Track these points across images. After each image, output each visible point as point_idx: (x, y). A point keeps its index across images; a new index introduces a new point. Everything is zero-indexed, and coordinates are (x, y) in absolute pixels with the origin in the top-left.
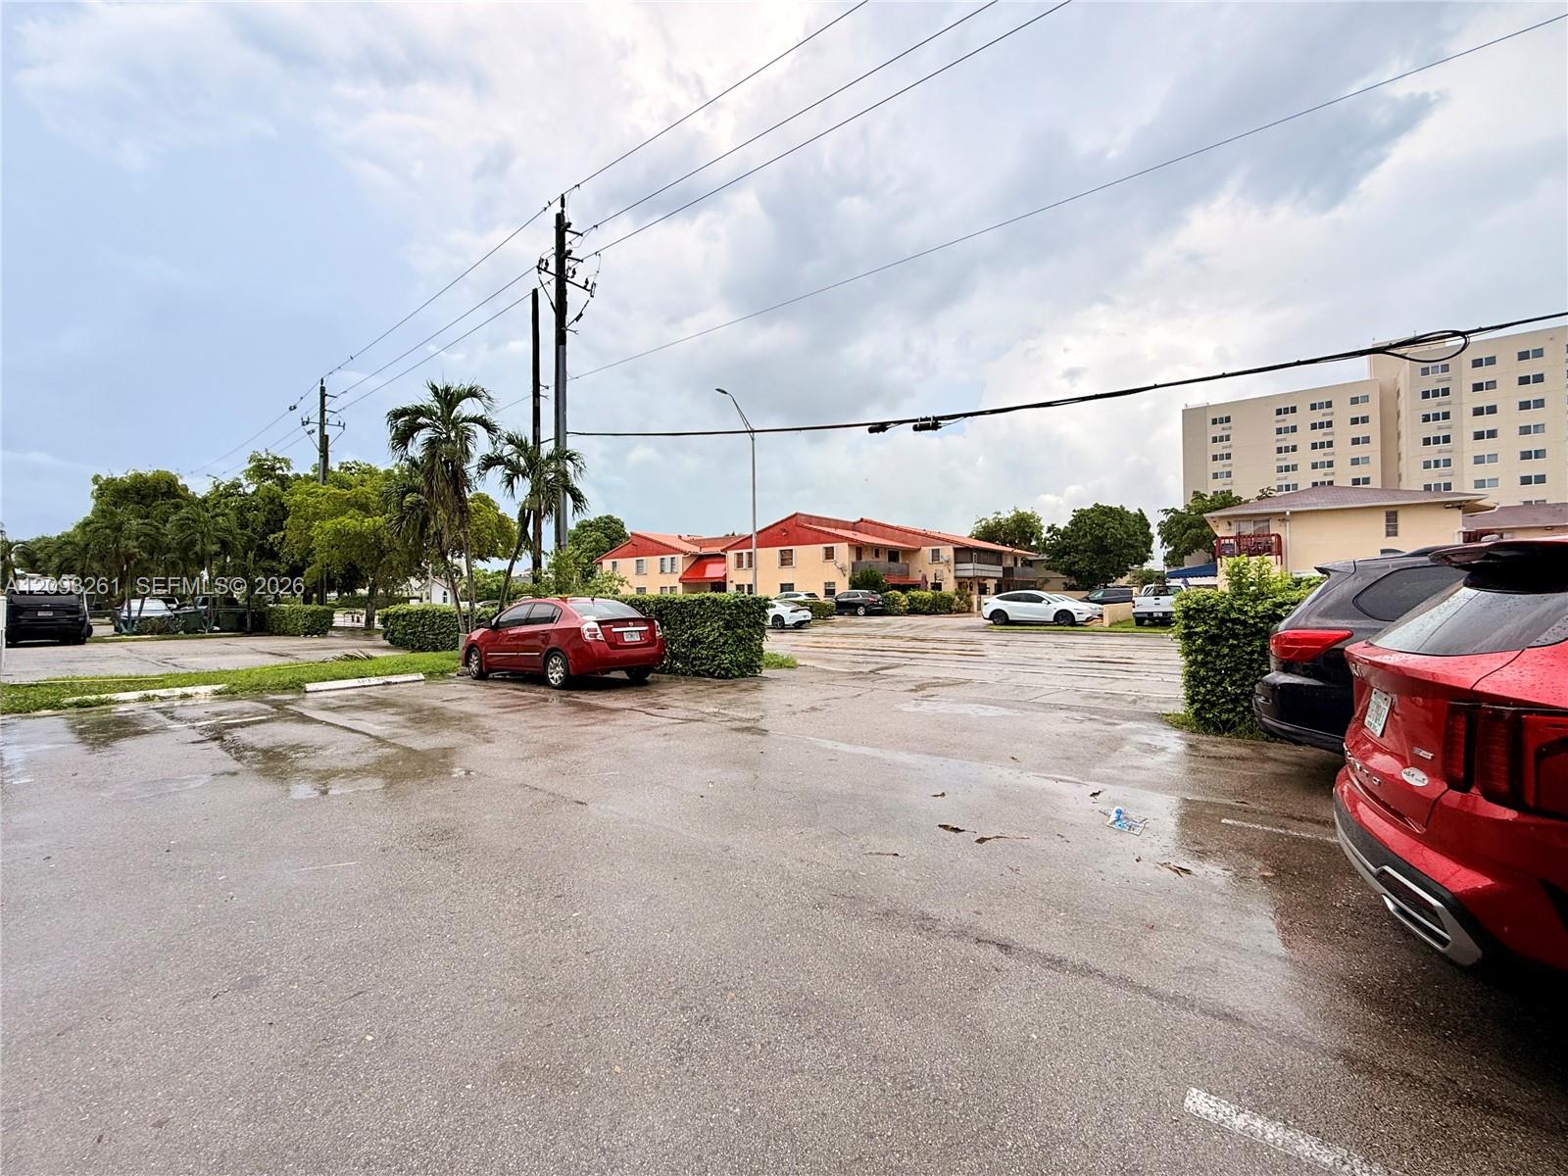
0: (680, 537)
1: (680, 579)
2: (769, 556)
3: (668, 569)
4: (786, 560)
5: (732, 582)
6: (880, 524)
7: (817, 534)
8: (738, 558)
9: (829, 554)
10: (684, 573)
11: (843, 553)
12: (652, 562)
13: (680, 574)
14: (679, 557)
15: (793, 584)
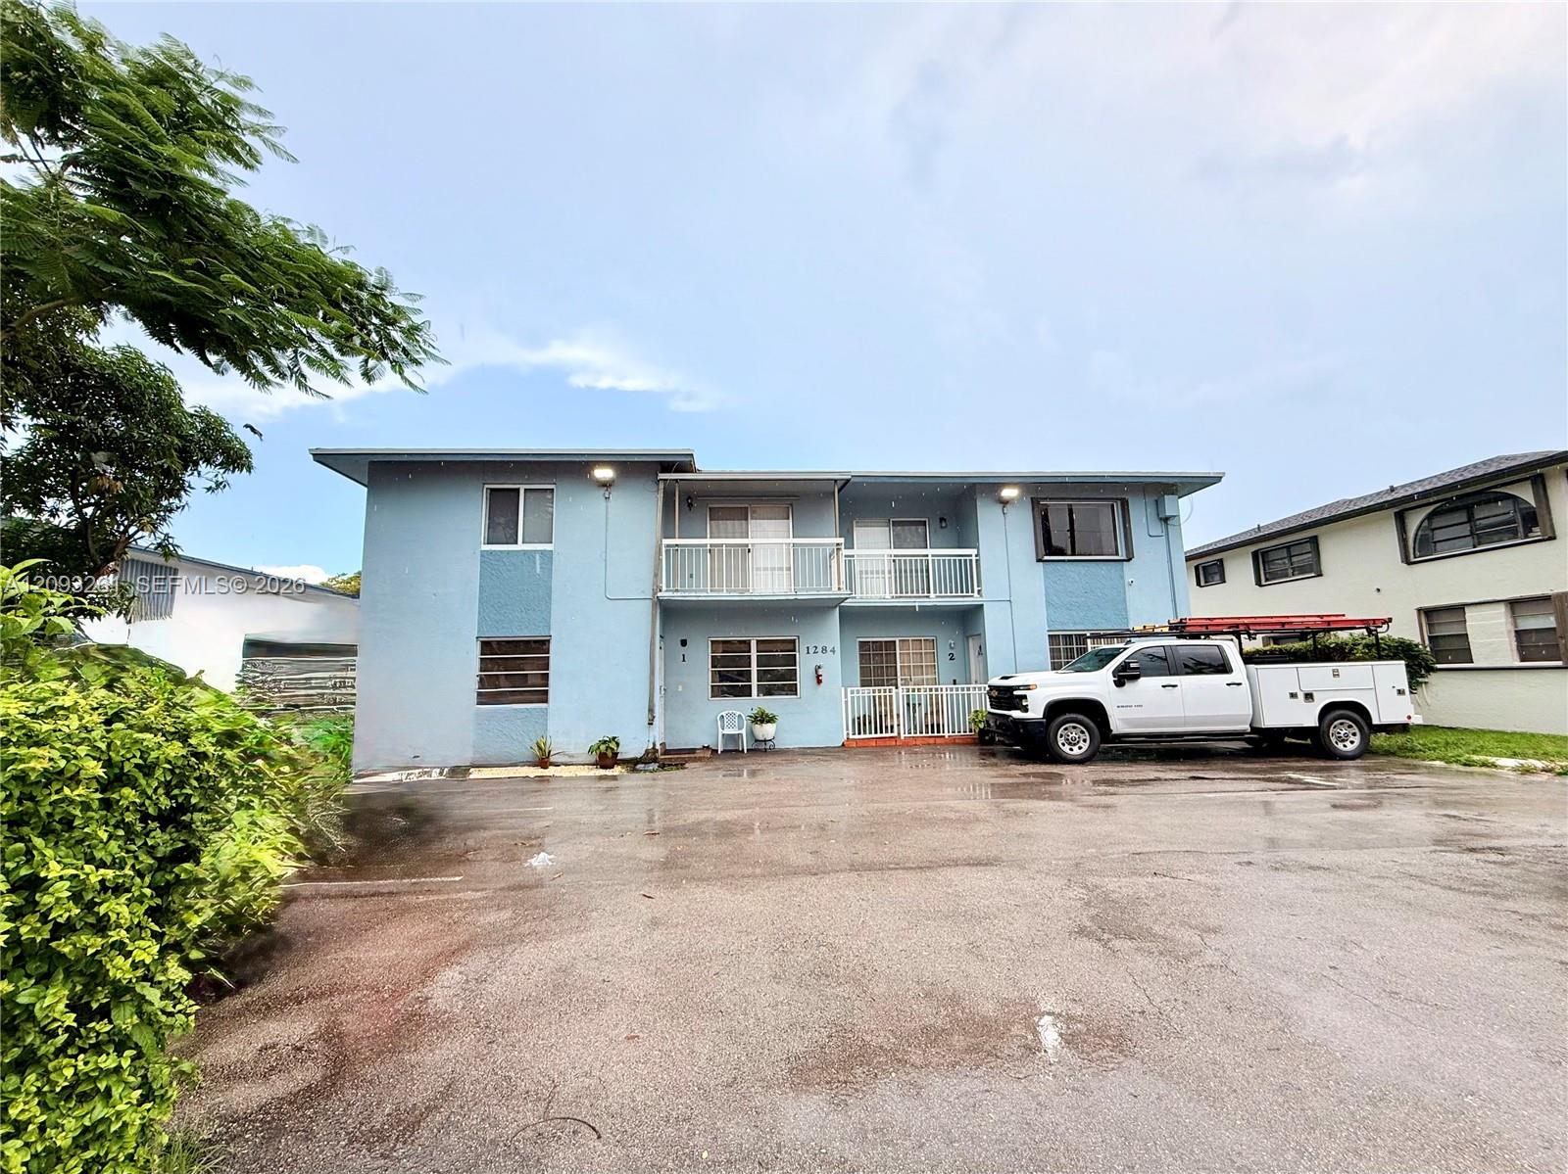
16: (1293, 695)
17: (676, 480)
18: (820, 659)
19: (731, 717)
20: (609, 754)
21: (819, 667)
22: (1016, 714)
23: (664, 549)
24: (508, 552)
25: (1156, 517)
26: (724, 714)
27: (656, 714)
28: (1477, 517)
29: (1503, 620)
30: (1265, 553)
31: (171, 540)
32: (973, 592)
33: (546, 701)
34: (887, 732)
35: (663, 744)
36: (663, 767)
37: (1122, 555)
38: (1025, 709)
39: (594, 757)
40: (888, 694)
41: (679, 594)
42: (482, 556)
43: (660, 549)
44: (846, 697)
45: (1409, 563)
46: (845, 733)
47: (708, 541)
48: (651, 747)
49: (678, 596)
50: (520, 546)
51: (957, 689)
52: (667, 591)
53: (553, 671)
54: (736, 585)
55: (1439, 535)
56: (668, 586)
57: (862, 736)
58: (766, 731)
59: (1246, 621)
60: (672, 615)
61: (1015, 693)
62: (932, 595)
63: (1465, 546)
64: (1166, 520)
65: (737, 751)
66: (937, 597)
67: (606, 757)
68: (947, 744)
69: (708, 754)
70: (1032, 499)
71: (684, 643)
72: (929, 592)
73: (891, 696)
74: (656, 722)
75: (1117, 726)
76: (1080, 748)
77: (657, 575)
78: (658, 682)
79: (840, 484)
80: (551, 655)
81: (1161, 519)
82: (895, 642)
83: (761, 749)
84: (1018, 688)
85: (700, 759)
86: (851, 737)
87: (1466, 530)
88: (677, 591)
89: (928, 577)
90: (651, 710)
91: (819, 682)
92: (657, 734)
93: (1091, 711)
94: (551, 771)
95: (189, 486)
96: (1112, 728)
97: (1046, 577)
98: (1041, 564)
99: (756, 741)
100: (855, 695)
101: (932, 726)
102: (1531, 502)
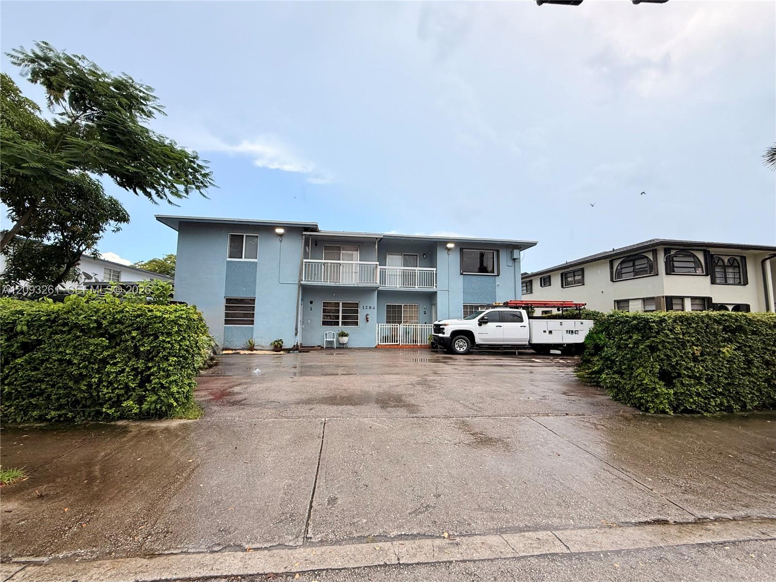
16: (545, 332)
17: (311, 235)
18: (368, 311)
19: (330, 334)
20: (279, 346)
21: (368, 315)
22: (441, 335)
23: (304, 263)
24: (238, 262)
25: (510, 258)
26: (327, 332)
27: (299, 331)
28: (636, 264)
29: (640, 306)
30: (566, 274)
31: (97, 252)
32: (433, 286)
33: (253, 324)
34: (395, 342)
35: (301, 344)
36: (300, 352)
37: (495, 273)
38: (444, 333)
39: (272, 347)
40: (396, 327)
41: (310, 282)
42: (227, 263)
43: (303, 264)
44: (378, 327)
45: (613, 282)
46: (377, 342)
47: (323, 261)
48: (296, 344)
49: (309, 283)
50: (243, 260)
51: (427, 326)
52: (305, 281)
53: (256, 312)
54: (334, 280)
55: (624, 271)
56: (305, 279)
57: (384, 344)
58: (345, 340)
59: (531, 302)
60: (307, 292)
61: (441, 327)
62: (416, 287)
63: (631, 276)
64: (514, 260)
65: (332, 348)
66: (419, 288)
67: (278, 347)
68: (418, 348)
69: (320, 348)
70: (460, 248)
71: (311, 302)
72: (415, 285)
73: (397, 328)
74: (298, 334)
75: (478, 341)
76: (463, 349)
77: (301, 274)
78: (300, 318)
79: (379, 239)
80: (255, 305)
81: (512, 259)
82: (401, 306)
83: (342, 347)
84: (442, 325)
85: (316, 350)
86: (379, 344)
87: (631, 269)
88: (309, 281)
89: (415, 278)
90: (296, 329)
91: (367, 321)
92: (298, 339)
93: (468, 335)
94: (255, 352)
95: (105, 229)
96: (476, 341)
97: (463, 282)
98: (462, 276)
99: (340, 344)
100: (382, 327)
101: (413, 341)
102: (652, 260)
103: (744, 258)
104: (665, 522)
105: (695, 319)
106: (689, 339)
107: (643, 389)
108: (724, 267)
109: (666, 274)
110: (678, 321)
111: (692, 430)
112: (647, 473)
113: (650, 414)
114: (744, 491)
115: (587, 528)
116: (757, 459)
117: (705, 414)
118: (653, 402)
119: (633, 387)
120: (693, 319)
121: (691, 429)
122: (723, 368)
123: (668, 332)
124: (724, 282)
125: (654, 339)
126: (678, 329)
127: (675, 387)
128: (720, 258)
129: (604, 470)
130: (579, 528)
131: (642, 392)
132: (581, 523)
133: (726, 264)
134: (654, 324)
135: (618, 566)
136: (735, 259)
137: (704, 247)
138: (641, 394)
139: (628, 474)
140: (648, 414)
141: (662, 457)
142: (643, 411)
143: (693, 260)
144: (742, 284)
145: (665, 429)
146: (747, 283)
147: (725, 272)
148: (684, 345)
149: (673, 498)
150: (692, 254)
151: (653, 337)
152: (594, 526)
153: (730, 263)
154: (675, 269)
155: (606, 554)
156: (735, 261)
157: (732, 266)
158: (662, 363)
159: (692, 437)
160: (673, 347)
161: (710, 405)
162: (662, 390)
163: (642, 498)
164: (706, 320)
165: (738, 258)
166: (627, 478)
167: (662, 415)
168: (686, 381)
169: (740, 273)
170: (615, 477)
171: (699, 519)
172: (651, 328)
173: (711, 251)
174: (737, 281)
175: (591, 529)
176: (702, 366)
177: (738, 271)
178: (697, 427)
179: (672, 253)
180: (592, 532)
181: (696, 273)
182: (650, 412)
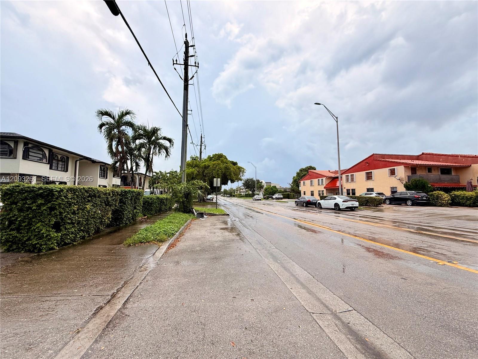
0: (329, 171)
1: (324, 187)
2: (361, 176)
3: (320, 183)
4: (369, 177)
5: (345, 188)
6: (436, 155)
7: (385, 163)
8: (347, 177)
9: (393, 173)
10: (326, 185)
11: (401, 171)
12: (315, 181)
13: (325, 185)
14: (324, 179)
15: (373, 189)
102: (13, 147)
103: (68, 158)
104: (101, 308)
105: (78, 190)
106: (73, 201)
107: (39, 237)
108: (58, 161)
109: (23, 159)
110: (69, 191)
111: (75, 254)
112: (71, 288)
113: (43, 253)
114: (115, 273)
115: (65, 346)
116: (109, 257)
117: (74, 244)
118: (46, 244)
119: (30, 238)
120: (77, 190)
121: (73, 253)
122: (85, 216)
123: (63, 197)
124: (56, 169)
125: (54, 203)
126: (70, 196)
127: (61, 231)
128: (56, 155)
129: (43, 302)
130: (60, 350)
131: (37, 240)
132: (58, 347)
133: (59, 159)
134: (57, 193)
135: (104, 347)
136: (64, 157)
137: (50, 148)
138: (37, 241)
139: (61, 295)
140: (41, 254)
141: (71, 275)
142: (36, 252)
143: (42, 153)
144: (65, 171)
145: (59, 259)
146: (68, 171)
147: (58, 164)
148: (70, 205)
149: (94, 293)
150: (42, 149)
151: (54, 201)
152: (68, 340)
153: (61, 159)
154: (30, 157)
155: (91, 348)
156: (64, 159)
157: (61, 161)
158: (56, 217)
159: (77, 258)
160: (65, 207)
161: (77, 237)
162: (54, 235)
163: (80, 303)
164: (82, 191)
165: (65, 157)
166: (62, 298)
167: (51, 251)
168: (68, 226)
169: (65, 165)
170: (55, 302)
171: (112, 295)
172: (53, 195)
173: (53, 150)
174: (63, 169)
175: (68, 344)
176: (77, 216)
177: (64, 164)
178: (75, 252)
179: (29, 146)
180: (71, 345)
181: (42, 161)
182: (42, 252)
